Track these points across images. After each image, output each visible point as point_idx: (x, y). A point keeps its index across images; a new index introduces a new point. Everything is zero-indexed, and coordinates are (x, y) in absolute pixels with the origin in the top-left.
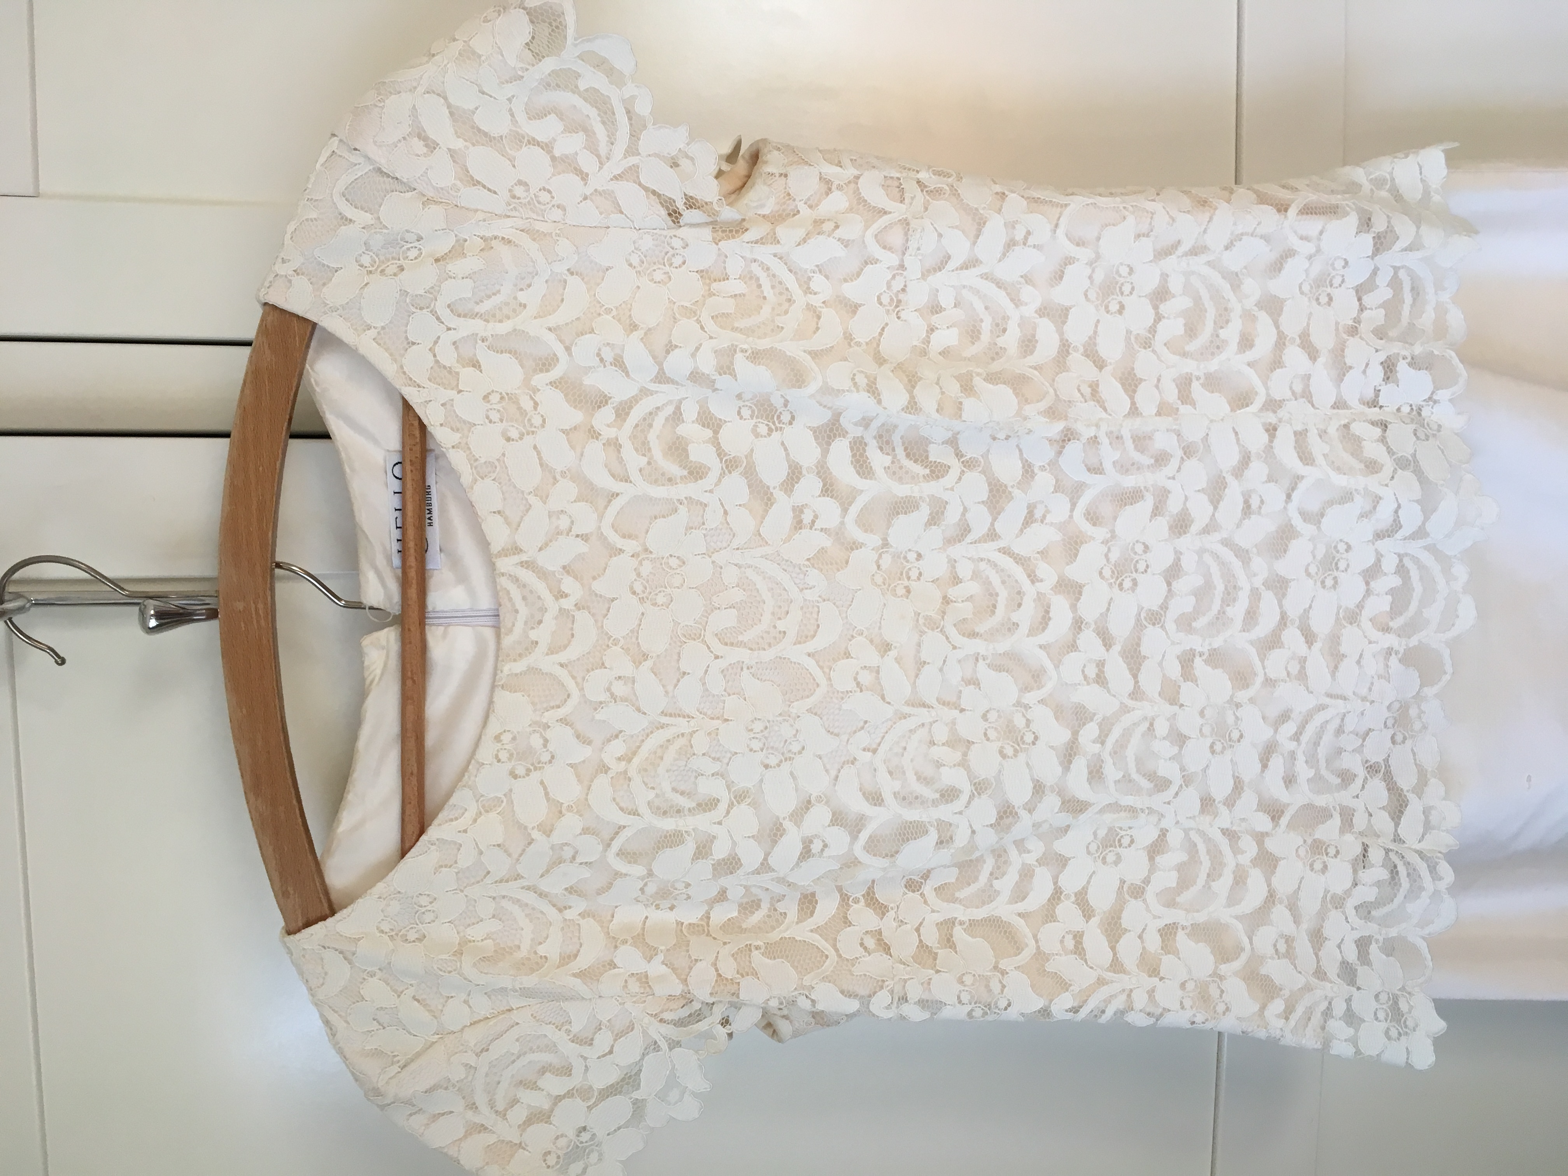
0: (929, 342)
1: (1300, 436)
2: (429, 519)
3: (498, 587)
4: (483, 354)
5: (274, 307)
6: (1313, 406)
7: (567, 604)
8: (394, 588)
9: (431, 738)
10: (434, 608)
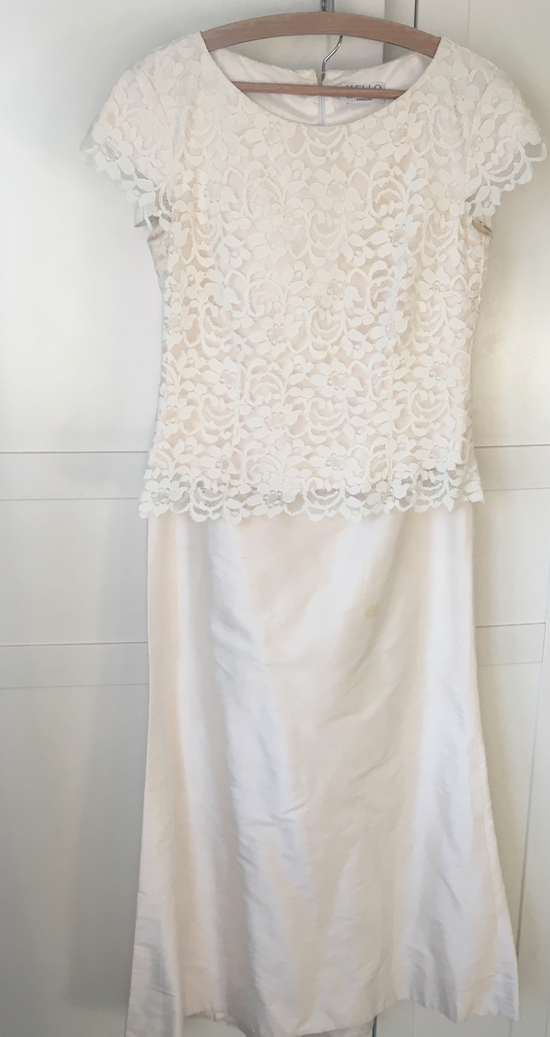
0: (421, 301)
1: (383, 447)
2: (360, 99)
3: (336, 126)
4: (422, 123)
5: (439, 42)
6: (395, 452)
7: (329, 154)
8: (335, 83)
9: (274, 96)
10: (326, 100)
